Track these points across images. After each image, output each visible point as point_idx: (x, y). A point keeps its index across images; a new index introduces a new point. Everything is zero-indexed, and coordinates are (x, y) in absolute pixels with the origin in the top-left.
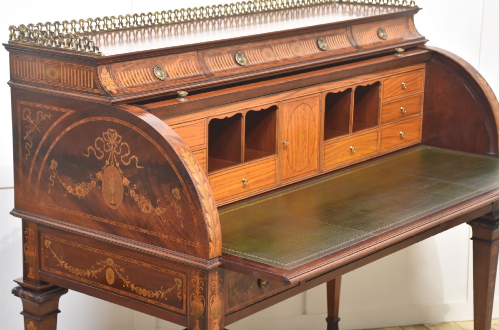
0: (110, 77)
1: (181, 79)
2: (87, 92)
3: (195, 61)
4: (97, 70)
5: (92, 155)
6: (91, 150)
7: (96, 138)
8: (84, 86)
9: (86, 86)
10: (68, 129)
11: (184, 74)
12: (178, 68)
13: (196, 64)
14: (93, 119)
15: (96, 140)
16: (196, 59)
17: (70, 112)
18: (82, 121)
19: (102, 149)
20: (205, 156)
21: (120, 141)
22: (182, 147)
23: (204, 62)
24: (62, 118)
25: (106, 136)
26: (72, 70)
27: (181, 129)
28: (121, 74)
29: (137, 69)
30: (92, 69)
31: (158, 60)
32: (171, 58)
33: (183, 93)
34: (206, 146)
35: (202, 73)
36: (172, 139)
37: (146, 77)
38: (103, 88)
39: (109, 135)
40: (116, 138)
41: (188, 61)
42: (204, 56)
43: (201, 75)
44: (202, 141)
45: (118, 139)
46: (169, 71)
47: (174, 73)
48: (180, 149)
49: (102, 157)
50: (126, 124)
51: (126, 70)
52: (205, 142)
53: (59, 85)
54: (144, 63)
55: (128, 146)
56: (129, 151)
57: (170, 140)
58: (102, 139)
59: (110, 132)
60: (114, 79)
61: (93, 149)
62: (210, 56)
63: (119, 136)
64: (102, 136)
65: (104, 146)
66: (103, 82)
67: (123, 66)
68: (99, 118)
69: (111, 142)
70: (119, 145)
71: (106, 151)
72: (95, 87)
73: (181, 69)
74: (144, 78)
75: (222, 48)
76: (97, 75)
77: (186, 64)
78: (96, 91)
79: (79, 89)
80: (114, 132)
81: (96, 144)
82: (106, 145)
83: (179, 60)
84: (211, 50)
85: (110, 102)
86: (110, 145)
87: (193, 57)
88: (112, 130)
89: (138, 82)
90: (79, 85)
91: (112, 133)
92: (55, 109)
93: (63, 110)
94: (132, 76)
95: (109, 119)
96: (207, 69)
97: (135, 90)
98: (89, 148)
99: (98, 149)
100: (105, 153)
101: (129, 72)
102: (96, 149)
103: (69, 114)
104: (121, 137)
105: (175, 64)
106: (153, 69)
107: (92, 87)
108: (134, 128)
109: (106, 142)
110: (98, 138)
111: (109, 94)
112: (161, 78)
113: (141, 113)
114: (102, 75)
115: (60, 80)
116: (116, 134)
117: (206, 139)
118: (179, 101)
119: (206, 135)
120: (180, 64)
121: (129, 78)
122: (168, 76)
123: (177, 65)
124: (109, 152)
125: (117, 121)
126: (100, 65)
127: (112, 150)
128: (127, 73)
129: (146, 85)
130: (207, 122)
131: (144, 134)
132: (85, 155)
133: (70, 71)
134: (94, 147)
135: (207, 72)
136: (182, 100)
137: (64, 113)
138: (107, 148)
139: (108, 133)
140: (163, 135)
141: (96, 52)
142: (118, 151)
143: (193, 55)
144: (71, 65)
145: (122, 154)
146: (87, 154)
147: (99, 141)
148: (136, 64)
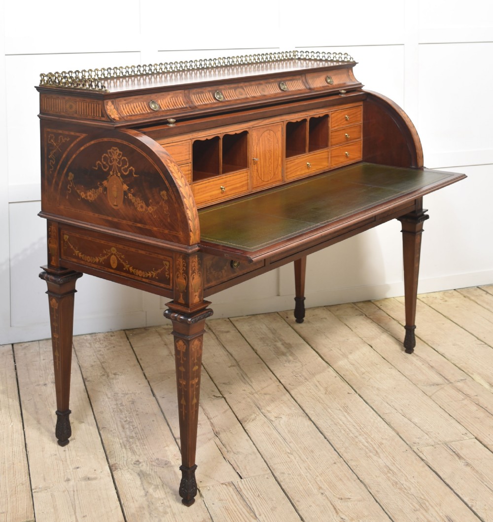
0: (115, 108)
1: (171, 110)
2: (97, 120)
3: (182, 97)
4: (104, 103)
5: (100, 168)
6: (99, 164)
7: (102, 155)
8: (94, 115)
9: (95, 115)
10: (82, 148)
11: (173, 107)
12: (169, 103)
13: (183, 100)
14: (100, 140)
15: (103, 156)
16: (183, 96)
17: (83, 136)
18: (92, 142)
19: (107, 163)
20: (190, 169)
21: (121, 156)
22: (169, 160)
23: (189, 98)
24: (78, 140)
25: (110, 153)
26: (85, 104)
27: (171, 147)
28: (123, 106)
29: (136, 103)
30: (100, 102)
31: (153, 96)
32: (163, 95)
33: (172, 120)
34: (191, 160)
35: (188, 106)
36: (161, 153)
37: (143, 109)
38: (108, 116)
39: (113, 152)
40: (118, 154)
41: (177, 97)
42: (189, 94)
43: (186, 108)
44: (187, 157)
45: (120, 154)
46: (162, 105)
47: (165, 106)
48: (167, 161)
49: (107, 169)
50: (125, 143)
51: (127, 103)
52: (190, 158)
53: (76, 116)
54: (142, 98)
55: (127, 160)
56: (128, 163)
57: (159, 154)
58: (107, 155)
59: (113, 149)
60: (117, 110)
61: (100, 163)
62: (194, 94)
63: (120, 152)
64: (107, 153)
65: (109, 161)
66: (109, 112)
67: (125, 100)
68: (106, 139)
69: (114, 157)
70: (120, 159)
71: (110, 164)
72: (103, 116)
73: (172, 103)
74: (141, 109)
75: (204, 88)
76: (104, 107)
77: (175, 99)
78: (103, 119)
79: (91, 118)
80: (116, 150)
81: (103, 159)
82: (110, 160)
83: (170, 96)
84: (196, 89)
85: (113, 127)
86: (114, 159)
87: (181, 95)
88: (115, 148)
89: (136, 112)
90: (90, 114)
91: (115, 150)
92: (72, 133)
93: (78, 134)
94: (132, 108)
95: (113, 140)
96: (192, 103)
97: (133, 118)
98: (97, 163)
99: (105, 163)
100: (109, 166)
101: (129, 105)
102: (103, 163)
103: (82, 137)
104: (121, 153)
105: (166, 100)
106: (149, 103)
107: (100, 116)
108: (132, 146)
109: (110, 158)
110: (104, 155)
111: (112, 121)
112: (155, 110)
113: (137, 135)
114: (108, 107)
115: (77, 111)
116: (118, 151)
117: (190, 155)
118: (169, 126)
119: (190, 153)
120: (170, 100)
121: (130, 109)
122: (160, 108)
123: (168, 100)
124: (113, 165)
125: (119, 141)
126: (106, 99)
127: (115, 163)
128: (128, 106)
129: (143, 114)
130: (191, 143)
131: (139, 150)
132: (95, 168)
133: (84, 104)
134: (101, 161)
135: (191, 105)
136: (171, 125)
137: (79, 137)
138: (111, 162)
139: (111, 150)
140: (154, 150)
141: (104, 89)
142: (119, 164)
143: (180, 93)
144: (84, 100)
145: (123, 166)
146: (96, 167)
147: (105, 156)
148: (135, 99)
